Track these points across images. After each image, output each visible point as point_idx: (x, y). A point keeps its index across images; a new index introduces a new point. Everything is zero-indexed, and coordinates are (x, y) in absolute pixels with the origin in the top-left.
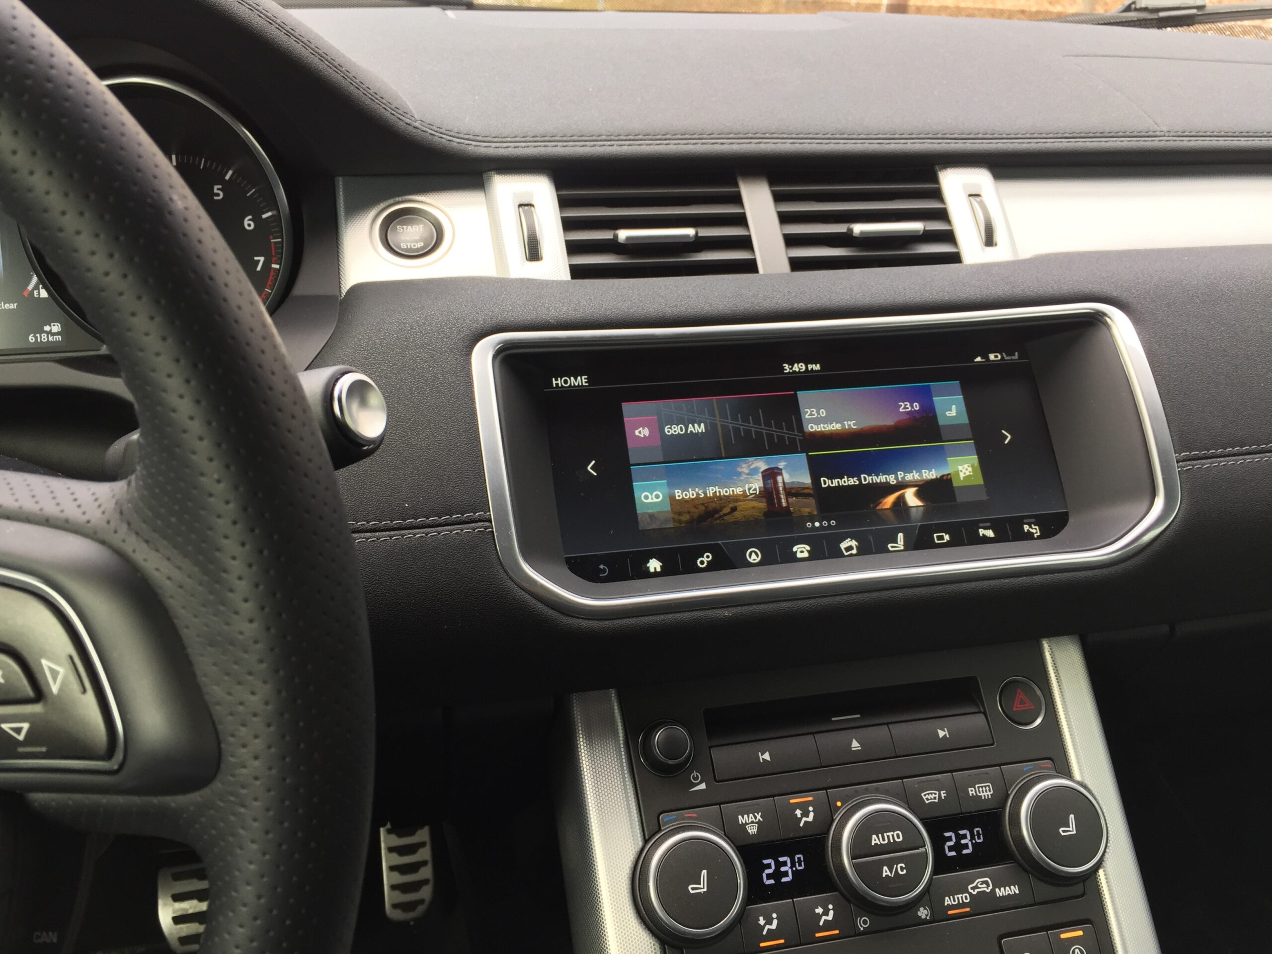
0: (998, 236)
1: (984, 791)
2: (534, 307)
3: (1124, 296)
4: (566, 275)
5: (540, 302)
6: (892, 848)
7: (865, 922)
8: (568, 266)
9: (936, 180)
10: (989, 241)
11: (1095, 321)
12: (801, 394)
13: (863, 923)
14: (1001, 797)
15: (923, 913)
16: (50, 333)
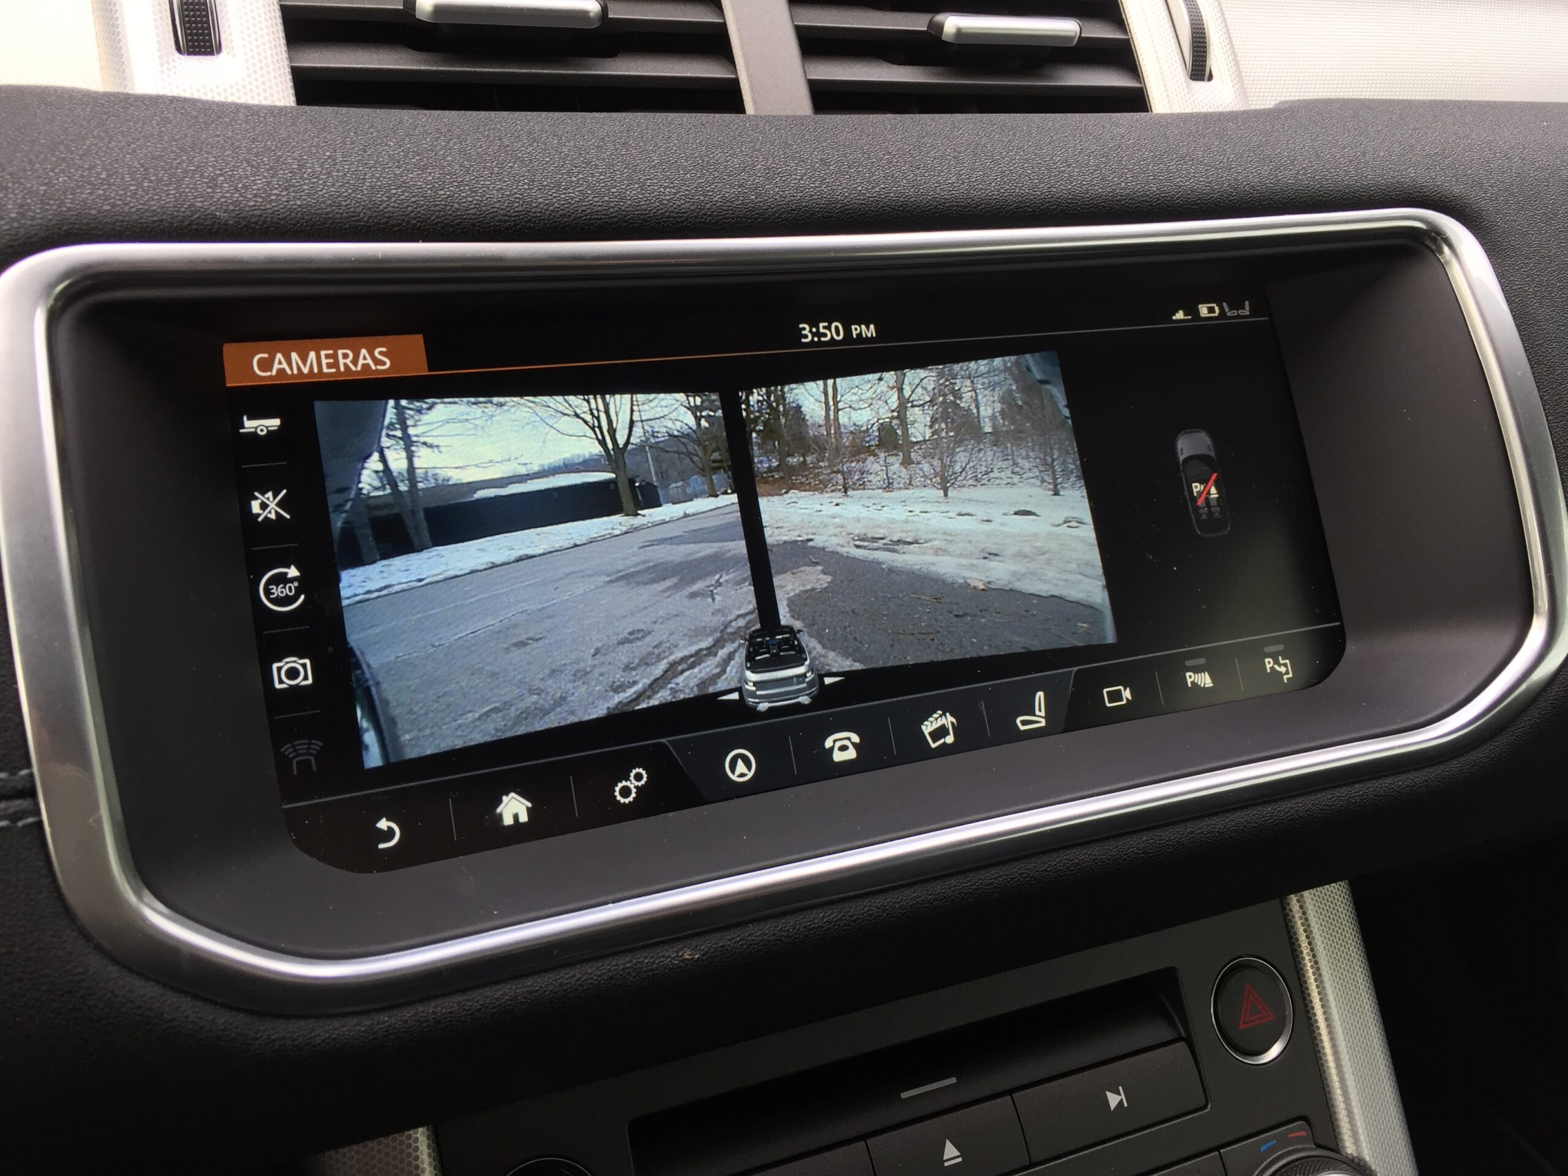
0: (1216, 60)
2: (171, 176)
4: (282, 94)
5: (190, 162)
8: (288, 70)
10: (1199, 70)
11: (1418, 245)
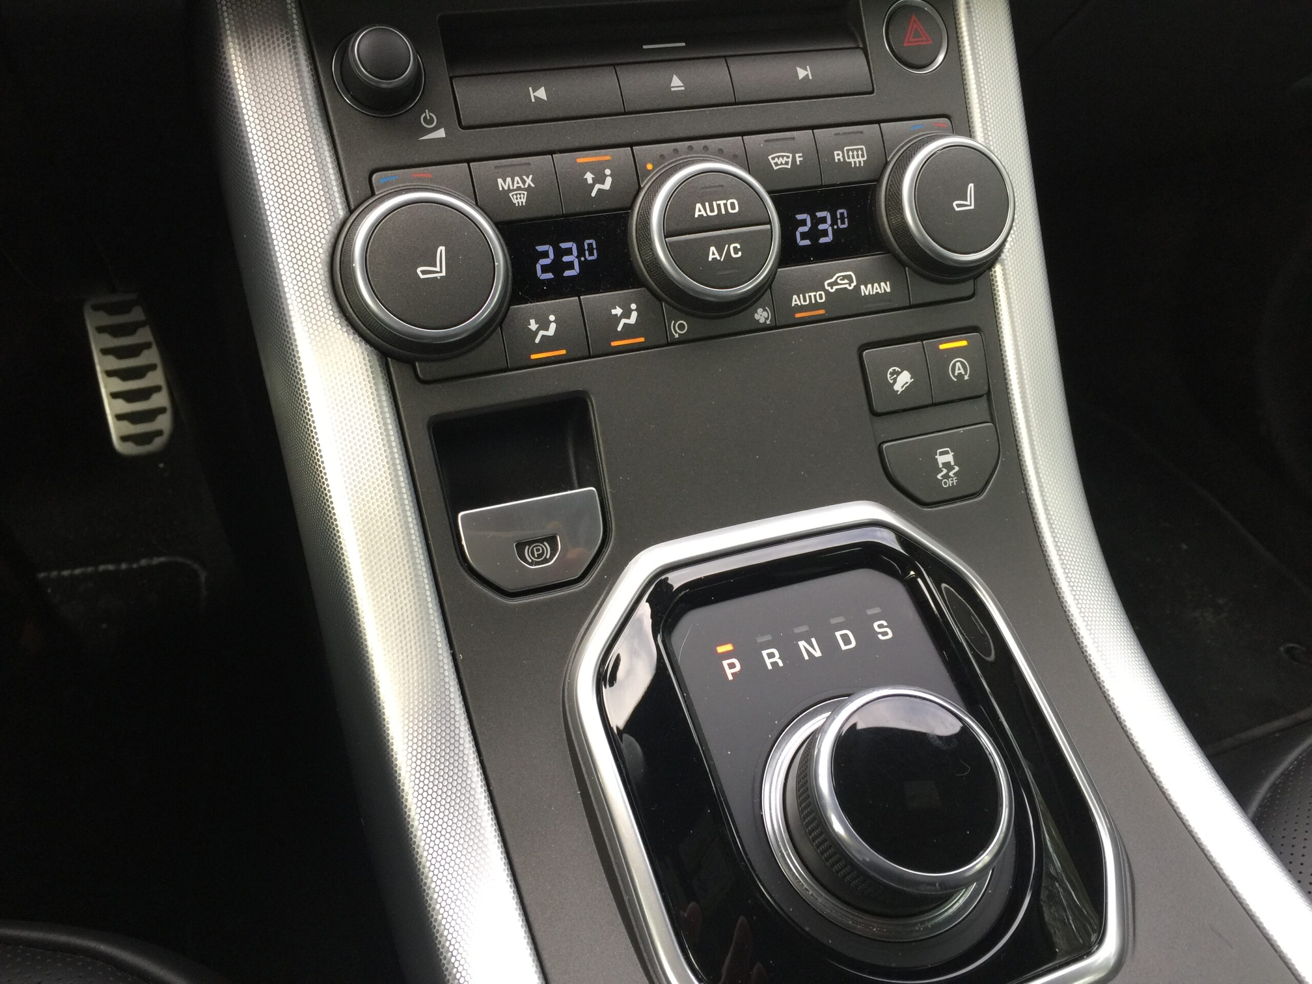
1: (855, 156)
6: (724, 222)
7: (681, 327)
13: (678, 328)
14: (878, 163)
15: (762, 316)
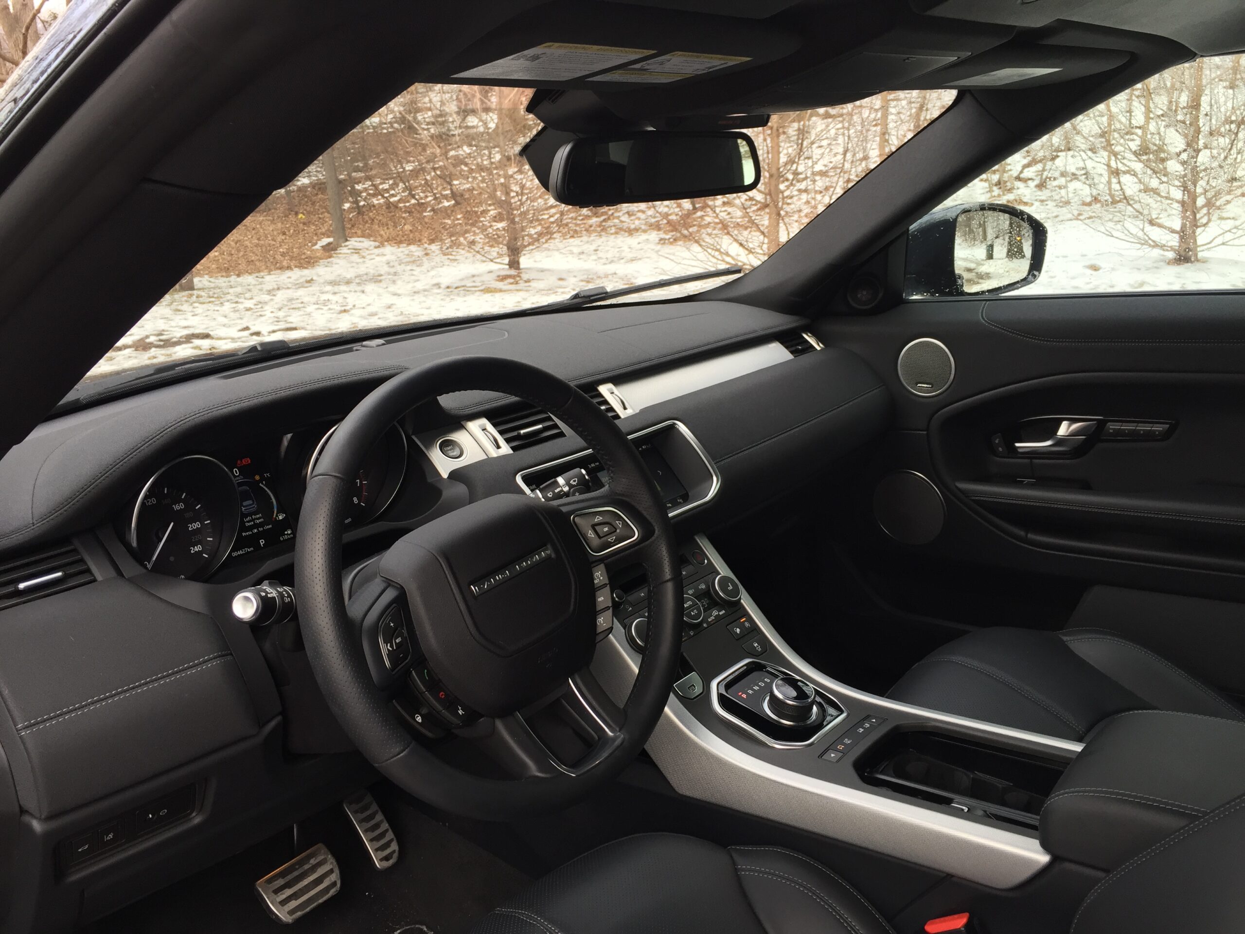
0: (627, 405)
1: (703, 586)
3: (675, 416)
4: (511, 452)
5: (507, 463)
6: (690, 607)
8: (510, 447)
9: (598, 390)
10: (625, 408)
11: (672, 427)
12: (598, 474)
13: (692, 633)
14: (708, 587)
15: (705, 625)
16: (287, 534)
